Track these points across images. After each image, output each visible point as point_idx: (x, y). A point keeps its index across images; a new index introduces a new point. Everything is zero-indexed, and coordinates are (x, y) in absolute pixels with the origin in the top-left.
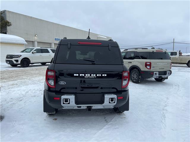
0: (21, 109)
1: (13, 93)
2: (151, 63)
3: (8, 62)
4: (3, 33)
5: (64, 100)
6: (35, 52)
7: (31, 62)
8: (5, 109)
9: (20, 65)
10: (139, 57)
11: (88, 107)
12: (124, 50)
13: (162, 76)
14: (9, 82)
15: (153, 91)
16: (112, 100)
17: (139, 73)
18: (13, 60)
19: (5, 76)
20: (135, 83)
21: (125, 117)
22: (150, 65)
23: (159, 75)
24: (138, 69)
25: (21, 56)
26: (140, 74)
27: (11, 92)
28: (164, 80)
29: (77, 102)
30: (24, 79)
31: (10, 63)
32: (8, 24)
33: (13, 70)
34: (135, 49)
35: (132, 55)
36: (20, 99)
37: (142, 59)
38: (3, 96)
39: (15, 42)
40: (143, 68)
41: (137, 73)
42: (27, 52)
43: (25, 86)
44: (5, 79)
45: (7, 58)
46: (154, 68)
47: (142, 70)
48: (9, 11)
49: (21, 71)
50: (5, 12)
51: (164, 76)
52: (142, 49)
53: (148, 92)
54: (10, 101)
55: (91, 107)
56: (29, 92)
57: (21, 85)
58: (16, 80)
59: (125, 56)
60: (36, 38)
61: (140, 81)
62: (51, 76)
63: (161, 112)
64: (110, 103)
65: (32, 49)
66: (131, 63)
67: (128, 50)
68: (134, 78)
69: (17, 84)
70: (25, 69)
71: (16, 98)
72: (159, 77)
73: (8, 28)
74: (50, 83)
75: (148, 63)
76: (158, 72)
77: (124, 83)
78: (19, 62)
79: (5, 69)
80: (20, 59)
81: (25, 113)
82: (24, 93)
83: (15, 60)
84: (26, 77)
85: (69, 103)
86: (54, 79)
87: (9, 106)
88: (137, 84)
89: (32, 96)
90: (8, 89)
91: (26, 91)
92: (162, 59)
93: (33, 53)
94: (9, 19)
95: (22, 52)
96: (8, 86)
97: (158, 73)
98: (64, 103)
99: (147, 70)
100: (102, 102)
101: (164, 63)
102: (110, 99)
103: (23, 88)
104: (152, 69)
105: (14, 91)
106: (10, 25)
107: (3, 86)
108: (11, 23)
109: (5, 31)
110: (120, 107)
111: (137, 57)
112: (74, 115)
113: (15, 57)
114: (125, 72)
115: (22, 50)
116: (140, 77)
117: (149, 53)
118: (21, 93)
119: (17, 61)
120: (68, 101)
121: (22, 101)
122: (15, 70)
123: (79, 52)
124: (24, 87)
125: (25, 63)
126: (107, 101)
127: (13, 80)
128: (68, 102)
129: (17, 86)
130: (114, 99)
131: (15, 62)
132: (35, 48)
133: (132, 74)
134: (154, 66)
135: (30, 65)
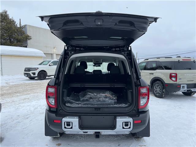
0: (25, 129)
1: (21, 109)
2: (176, 74)
3: (26, 75)
4: (24, 47)
5: (66, 123)
6: (52, 64)
7: (48, 75)
8: (7, 129)
9: (37, 78)
10: (162, 67)
11: (96, 132)
12: (144, 60)
13: (191, 89)
14: (21, 96)
15: (180, 108)
16: (126, 125)
17: (163, 85)
18: (30, 72)
19: (20, 89)
20: (158, 97)
21: (145, 145)
22: (176, 77)
23: (187, 88)
24: (162, 82)
25: (38, 68)
26: (164, 87)
27: (21, 107)
28: (194, 94)
29: (81, 127)
30: (38, 92)
31: (27, 76)
32: (29, 37)
33: (30, 83)
34: (157, 58)
35: (154, 65)
36: (26, 117)
37: (166, 69)
38: (11, 112)
39: (34, 55)
40: (167, 80)
41: (160, 86)
42: (44, 65)
43: (37, 101)
44: (19, 93)
45: (25, 71)
46: (180, 80)
47: (166, 82)
48: (29, 25)
49: (37, 84)
50: (26, 26)
51: (194, 90)
52: (166, 58)
53: (175, 109)
54: (16, 118)
55: (99, 132)
56: (38, 108)
57: (33, 100)
58: (29, 94)
59: (146, 66)
60: (54, 50)
61: (164, 96)
62: (51, 93)
63: (193, 139)
64: (123, 128)
65: (49, 62)
66: (153, 74)
67: (149, 60)
68: (157, 92)
69: (28, 99)
70: (41, 82)
71: (23, 116)
72: (187, 90)
73: (29, 42)
74: (50, 101)
75: (173, 75)
76: (186, 84)
77: (142, 102)
78: (36, 75)
79: (22, 82)
80: (37, 72)
81: (27, 135)
82: (32, 109)
83: (32, 73)
84: (40, 90)
85: (72, 128)
86: (54, 97)
87: (13, 125)
88: (161, 99)
89: (40, 113)
90: (18, 104)
91: (35, 107)
92: (190, 69)
93: (49, 65)
94: (29, 33)
95: (40, 64)
96: (19, 101)
97: (186, 86)
98: (65, 128)
99: (171, 82)
100: (113, 127)
101: (192, 73)
102: (124, 123)
103: (34, 103)
104: (178, 82)
105: (24, 106)
106: (31, 39)
107: (15, 100)
108: (31, 37)
109: (25, 45)
110: (138, 132)
111: (159, 67)
112: (82, 140)
113: (33, 69)
114: (143, 88)
115: (40, 63)
116: (164, 91)
117: (175, 62)
118: (30, 109)
119: (34, 74)
120: (70, 124)
121: (28, 119)
122: (31, 83)
123: (92, 63)
124: (35, 101)
125: (42, 76)
126: (120, 126)
127: (27, 94)
128: (70, 126)
129: (28, 100)
130: (129, 123)
131: (32, 75)
132: (52, 61)
133: (155, 87)
134: (181, 77)
135: (47, 77)
